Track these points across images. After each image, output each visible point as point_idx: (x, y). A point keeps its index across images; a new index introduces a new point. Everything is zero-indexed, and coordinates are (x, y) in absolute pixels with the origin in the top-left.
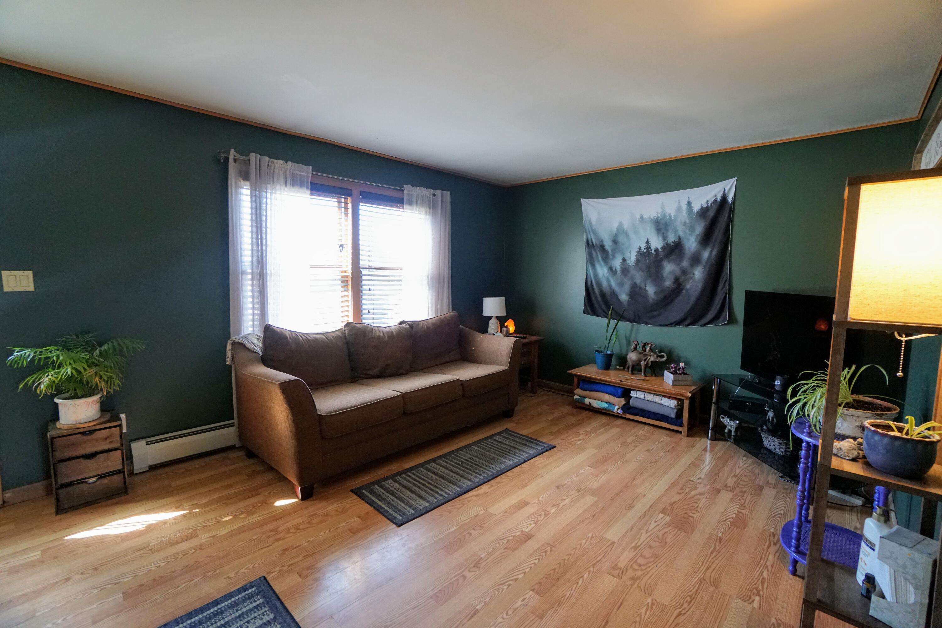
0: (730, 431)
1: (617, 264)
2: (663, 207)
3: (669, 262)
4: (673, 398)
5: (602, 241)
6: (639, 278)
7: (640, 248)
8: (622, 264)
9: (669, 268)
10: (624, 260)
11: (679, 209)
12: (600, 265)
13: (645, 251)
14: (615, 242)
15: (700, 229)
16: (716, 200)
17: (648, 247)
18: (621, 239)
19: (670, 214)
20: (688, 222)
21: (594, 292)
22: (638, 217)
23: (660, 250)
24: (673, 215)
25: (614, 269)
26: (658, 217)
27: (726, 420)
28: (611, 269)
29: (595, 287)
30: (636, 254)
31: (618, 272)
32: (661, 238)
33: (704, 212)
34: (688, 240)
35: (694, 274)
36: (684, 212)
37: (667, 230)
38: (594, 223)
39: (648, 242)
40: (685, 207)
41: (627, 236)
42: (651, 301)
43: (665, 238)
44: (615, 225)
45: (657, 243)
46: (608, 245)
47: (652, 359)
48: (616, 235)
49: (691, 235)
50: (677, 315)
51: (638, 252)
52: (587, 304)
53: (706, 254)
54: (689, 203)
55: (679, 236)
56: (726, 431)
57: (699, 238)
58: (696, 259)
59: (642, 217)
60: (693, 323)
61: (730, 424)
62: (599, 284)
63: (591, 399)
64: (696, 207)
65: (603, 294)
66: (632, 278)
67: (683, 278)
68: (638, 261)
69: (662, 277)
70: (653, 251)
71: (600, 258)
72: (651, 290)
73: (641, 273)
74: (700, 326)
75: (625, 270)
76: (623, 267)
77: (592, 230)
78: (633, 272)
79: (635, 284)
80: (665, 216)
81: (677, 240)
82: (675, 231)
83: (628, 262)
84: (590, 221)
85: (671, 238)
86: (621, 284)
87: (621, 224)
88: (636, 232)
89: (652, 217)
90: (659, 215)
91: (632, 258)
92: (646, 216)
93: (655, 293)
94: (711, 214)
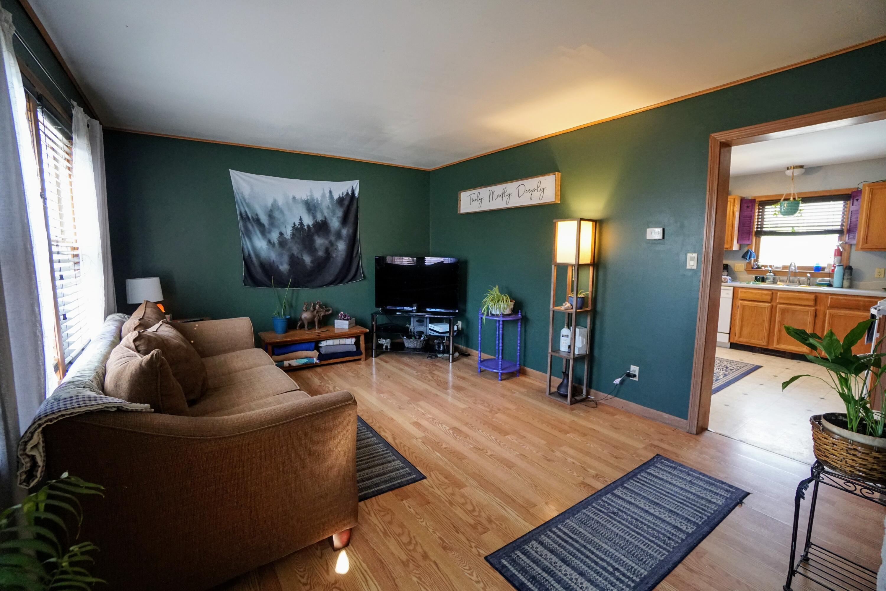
0: (387, 347)
1: (274, 236)
2: (311, 191)
3: (319, 236)
4: (352, 337)
5: (257, 215)
6: (295, 249)
7: (294, 224)
8: (279, 237)
9: (320, 242)
10: (281, 234)
11: (323, 196)
12: (258, 238)
13: (299, 227)
14: (271, 216)
15: (340, 213)
16: (347, 193)
17: (301, 223)
18: (276, 214)
19: (317, 198)
20: (330, 206)
21: (253, 264)
22: (291, 197)
23: (311, 226)
24: (319, 200)
25: (272, 241)
26: (307, 199)
27: (382, 341)
28: (269, 242)
29: (254, 259)
30: (292, 229)
31: (276, 245)
32: (311, 217)
33: (341, 201)
34: (332, 220)
35: (337, 246)
36: (328, 199)
37: (315, 211)
38: (246, 197)
39: (301, 219)
40: (328, 195)
41: (282, 212)
42: (308, 268)
43: (314, 217)
44: (270, 202)
45: (308, 221)
46: (264, 219)
47: (323, 314)
48: (271, 211)
49: (333, 216)
50: (329, 278)
51: (293, 227)
52: (247, 276)
53: (344, 232)
54: (330, 192)
55: (325, 217)
56: (384, 348)
57: (340, 219)
58: (339, 235)
59: (294, 198)
60: (340, 282)
61: (385, 342)
62: (258, 256)
63: (289, 360)
64: (336, 196)
65: (263, 265)
66: (290, 249)
67: (331, 249)
68: (293, 235)
69: (316, 249)
70: (306, 227)
71: (258, 232)
72: (307, 259)
73: (297, 245)
74: (345, 284)
75: (283, 243)
76: (281, 240)
77: (246, 203)
78: (290, 244)
79: (293, 255)
80: (313, 200)
81: (324, 220)
82: (322, 213)
83: (285, 236)
84: (242, 194)
85: (319, 218)
86: (281, 255)
87: (275, 201)
88: (290, 210)
89: (303, 199)
90: (309, 198)
91: (288, 232)
92: (298, 197)
93: (312, 262)
94: (346, 202)
